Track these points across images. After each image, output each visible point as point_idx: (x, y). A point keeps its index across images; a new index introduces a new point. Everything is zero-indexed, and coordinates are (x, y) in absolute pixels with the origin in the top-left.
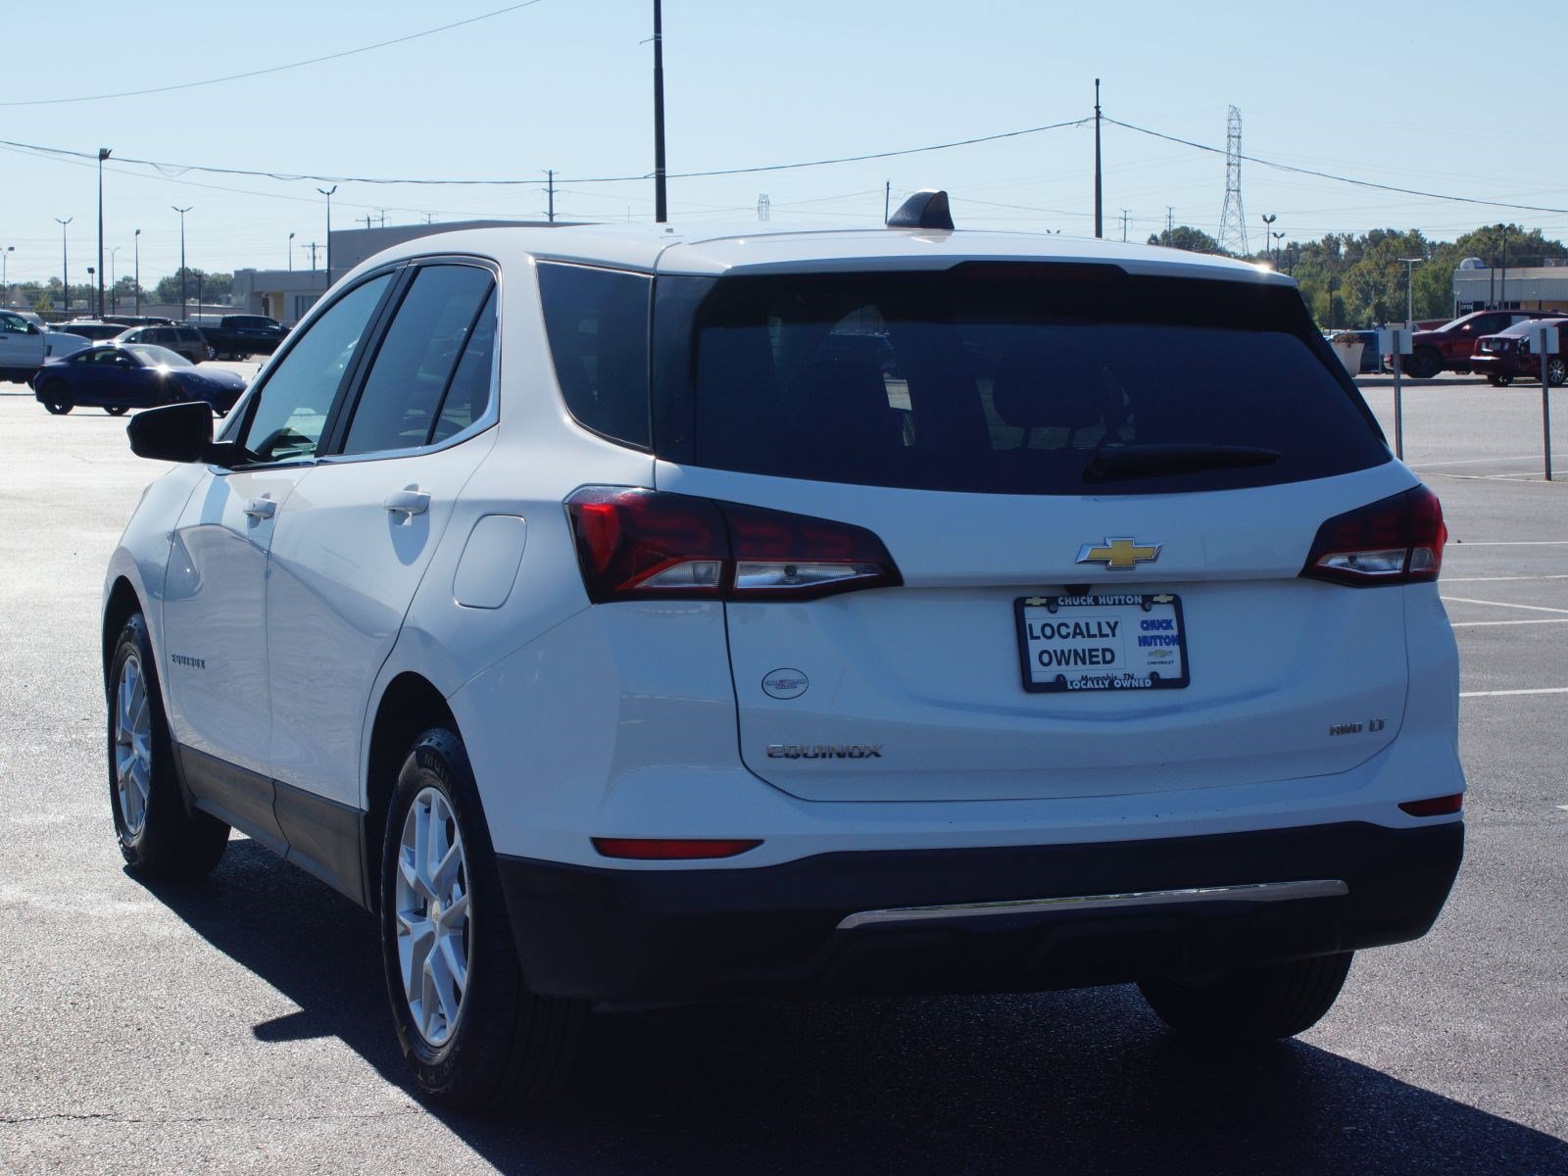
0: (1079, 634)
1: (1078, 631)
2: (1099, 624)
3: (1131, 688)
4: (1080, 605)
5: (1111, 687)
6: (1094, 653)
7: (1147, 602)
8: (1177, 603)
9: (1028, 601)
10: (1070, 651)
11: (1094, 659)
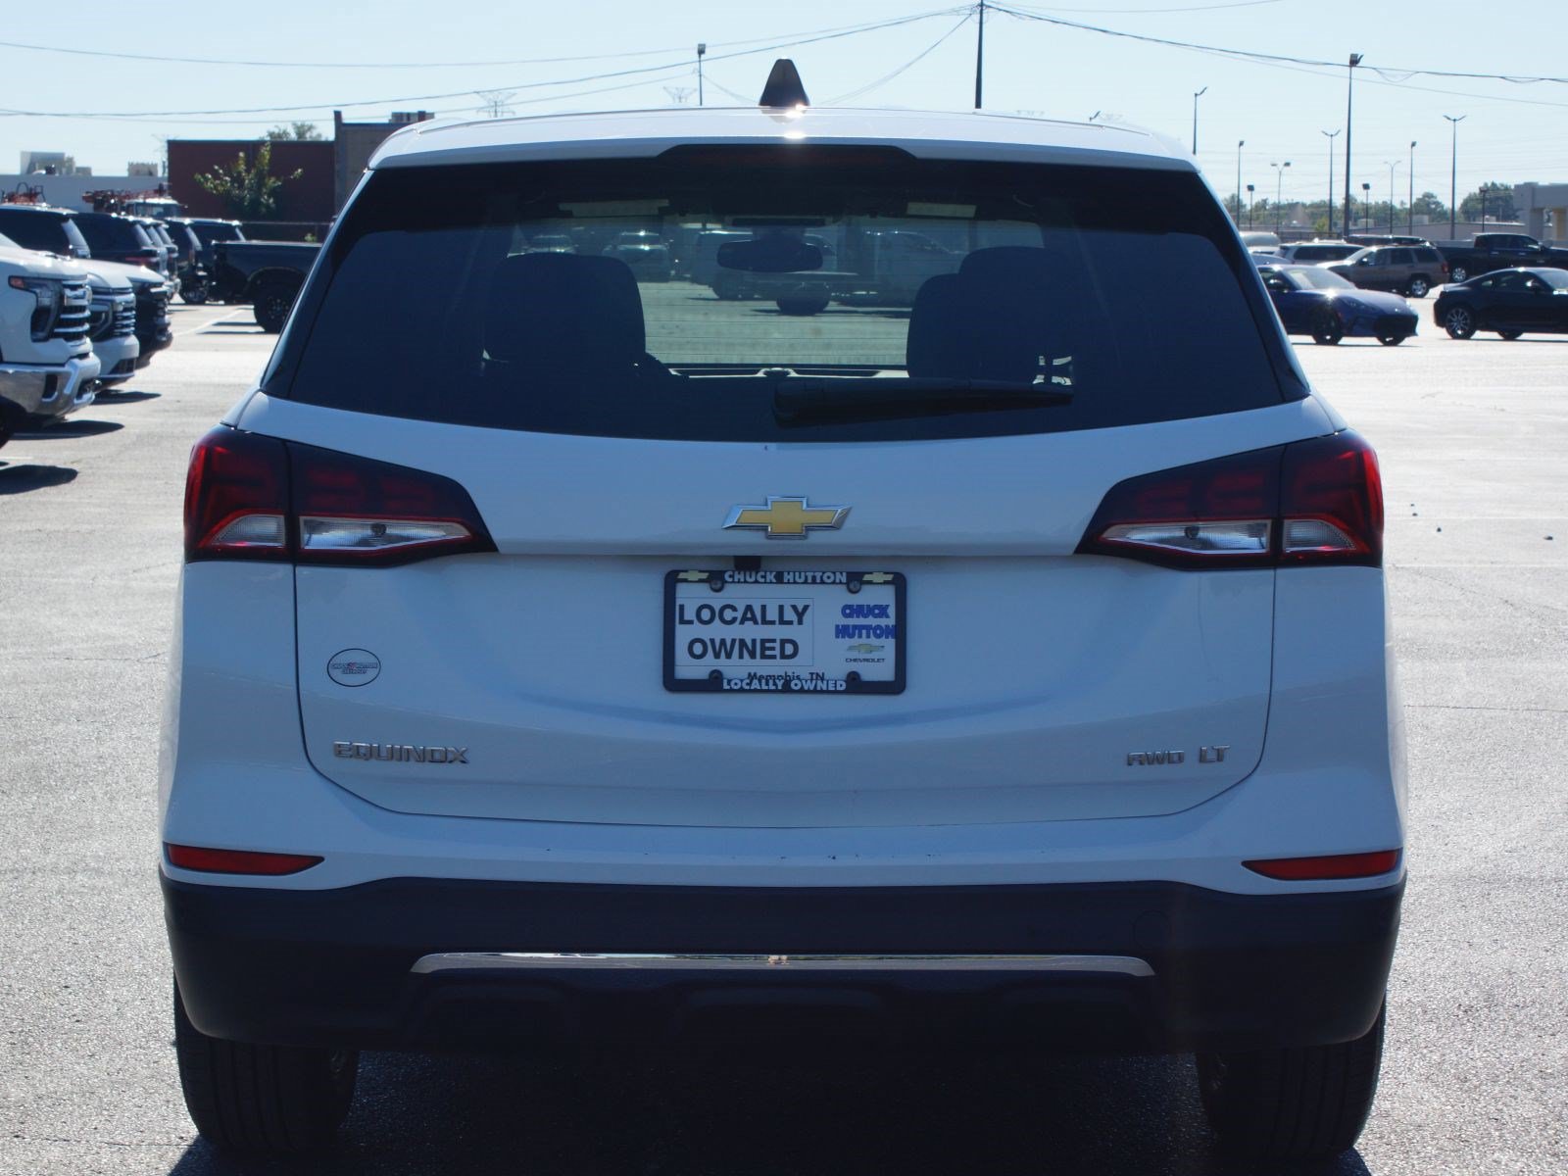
0: (748, 619)
1: (749, 615)
2: (781, 608)
3: (815, 691)
4: (756, 582)
5: (787, 689)
6: (768, 645)
7: (855, 580)
8: (900, 583)
9: (682, 576)
10: (734, 641)
11: (768, 653)
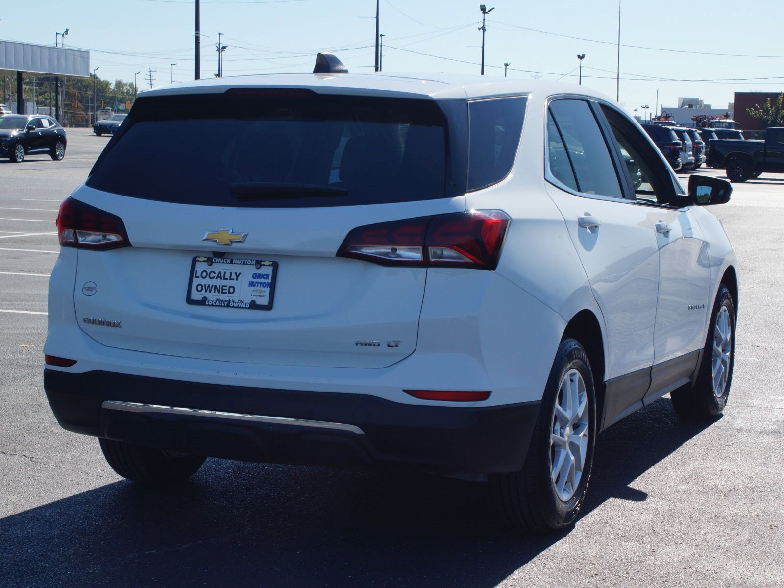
0: (219, 277)
1: (219, 276)
2: (231, 273)
3: (238, 307)
4: (223, 262)
5: (228, 306)
6: (224, 288)
7: (259, 264)
8: (275, 266)
9: (198, 259)
10: (212, 285)
11: (224, 291)
